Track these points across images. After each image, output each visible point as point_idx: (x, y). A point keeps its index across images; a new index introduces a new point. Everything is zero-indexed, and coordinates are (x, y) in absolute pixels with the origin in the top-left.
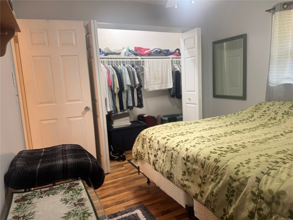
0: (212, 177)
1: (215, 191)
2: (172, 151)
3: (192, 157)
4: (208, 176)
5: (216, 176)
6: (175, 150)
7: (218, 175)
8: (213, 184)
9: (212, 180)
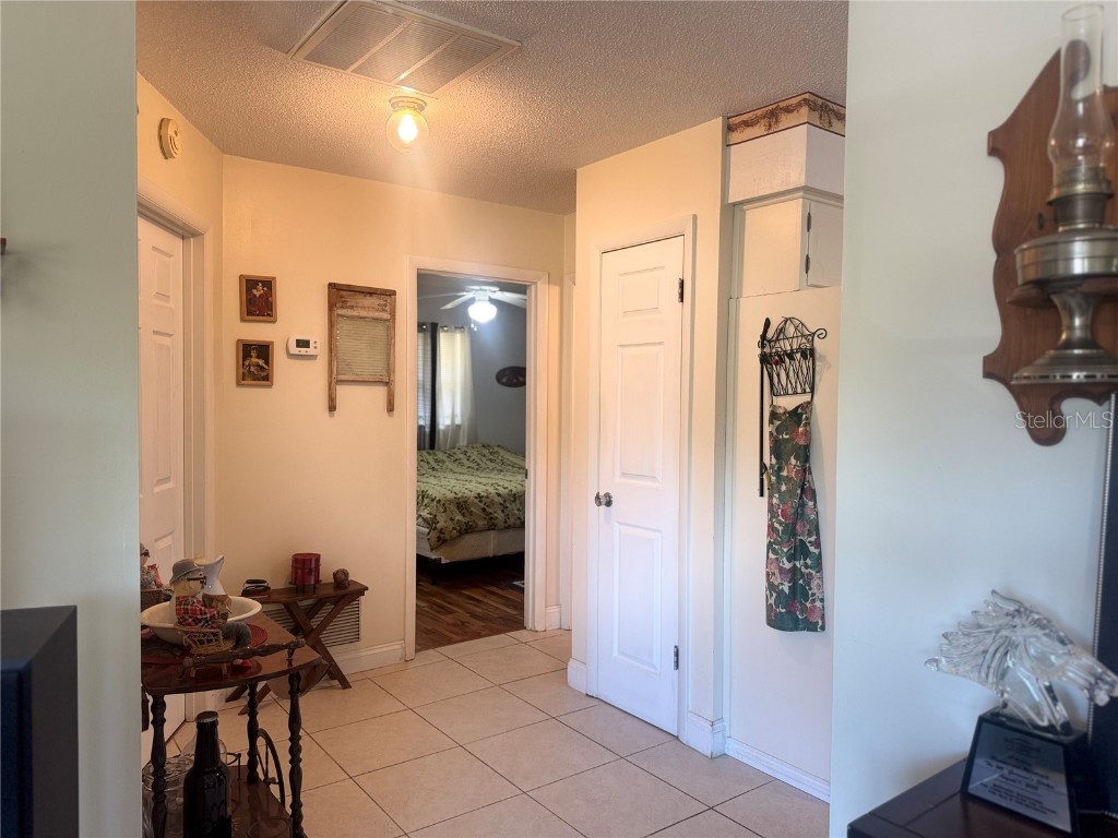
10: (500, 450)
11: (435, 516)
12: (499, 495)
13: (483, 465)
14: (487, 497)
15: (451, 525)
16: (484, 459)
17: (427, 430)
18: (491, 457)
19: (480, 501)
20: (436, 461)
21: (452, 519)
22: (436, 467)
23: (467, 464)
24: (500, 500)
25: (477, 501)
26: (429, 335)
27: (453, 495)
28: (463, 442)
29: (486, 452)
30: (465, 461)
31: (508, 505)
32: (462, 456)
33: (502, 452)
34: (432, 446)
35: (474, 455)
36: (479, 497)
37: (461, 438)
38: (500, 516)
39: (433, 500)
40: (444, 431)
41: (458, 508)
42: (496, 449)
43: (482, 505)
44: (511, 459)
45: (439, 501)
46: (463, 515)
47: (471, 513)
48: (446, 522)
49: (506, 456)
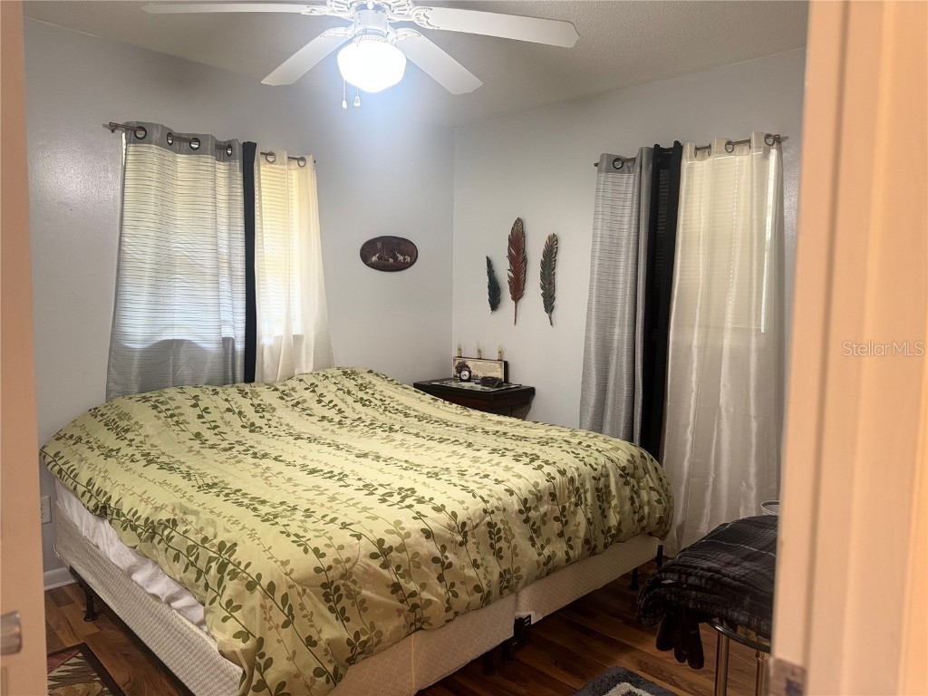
0: (573, 500)
1: (590, 515)
2: (488, 519)
3: (531, 496)
4: (567, 505)
5: (577, 493)
6: (493, 512)
7: (578, 489)
8: (580, 510)
9: (576, 505)
10: (375, 380)
11: (261, 642)
12: (428, 534)
13: (348, 412)
14: (402, 548)
15: (308, 661)
16: (350, 399)
17: (240, 347)
18: (361, 394)
19: (385, 566)
20: (259, 409)
21: (311, 642)
22: (259, 422)
23: (319, 410)
24: (431, 548)
25: (375, 564)
26: (238, 165)
27: (312, 560)
28: (306, 365)
29: (349, 384)
30: (312, 404)
31: (451, 557)
32: (307, 394)
33: (380, 385)
34: (249, 377)
35: (330, 392)
36: (382, 552)
37: (303, 358)
38: (434, 594)
39: (251, 586)
40: (271, 348)
41: (327, 598)
42: (369, 378)
43: (389, 575)
44: (397, 397)
45: (271, 587)
46: (342, 616)
47: (363, 605)
48: (292, 657)
49: (387, 393)
